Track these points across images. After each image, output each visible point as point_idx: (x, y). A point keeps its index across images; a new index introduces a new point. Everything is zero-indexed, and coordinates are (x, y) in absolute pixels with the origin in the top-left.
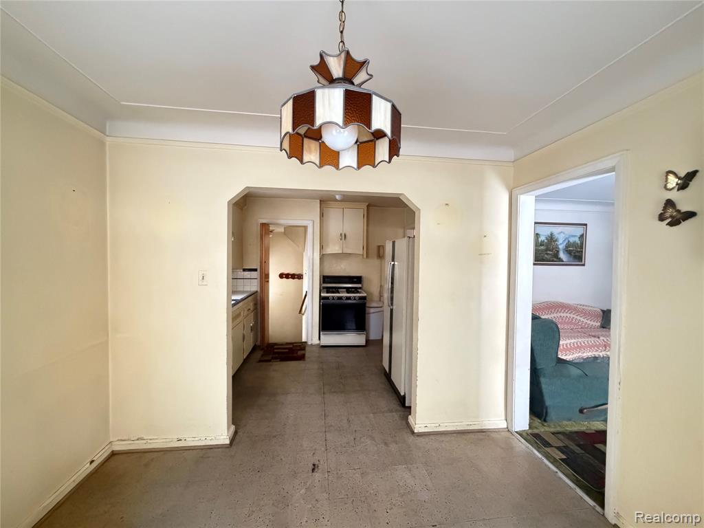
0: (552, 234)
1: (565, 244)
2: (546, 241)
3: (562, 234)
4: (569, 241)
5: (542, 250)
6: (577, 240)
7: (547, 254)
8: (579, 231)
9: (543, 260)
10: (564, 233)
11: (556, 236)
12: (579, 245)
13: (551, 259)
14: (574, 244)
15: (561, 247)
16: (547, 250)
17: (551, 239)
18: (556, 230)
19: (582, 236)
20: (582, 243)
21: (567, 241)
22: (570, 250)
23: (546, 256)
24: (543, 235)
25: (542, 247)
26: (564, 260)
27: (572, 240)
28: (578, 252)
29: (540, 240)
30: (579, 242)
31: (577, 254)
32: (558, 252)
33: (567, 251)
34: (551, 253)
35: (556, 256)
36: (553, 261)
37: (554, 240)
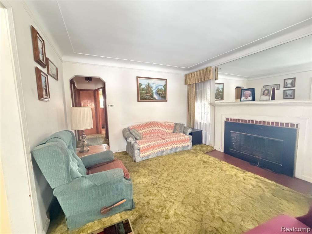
0: (149, 84)
1: (156, 89)
2: (145, 88)
3: (154, 84)
4: (158, 88)
5: (144, 93)
6: (162, 88)
7: (147, 95)
8: (163, 83)
9: (144, 99)
10: (155, 84)
11: (151, 85)
12: (164, 90)
13: (149, 98)
14: (161, 90)
15: (154, 91)
16: (146, 93)
17: (148, 86)
18: (151, 82)
19: (165, 85)
20: (165, 89)
21: (157, 88)
22: (159, 93)
23: (146, 96)
24: (144, 85)
25: (144, 92)
26: (157, 99)
27: (160, 87)
28: (163, 94)
29: (142, 87)
30: (164, 89)
31: (163, 96)
32: (153, 94)
33: (158, 93)
34: (149, 94)
35: (152, 96)
36: (150, 99)
37: (150, 87)
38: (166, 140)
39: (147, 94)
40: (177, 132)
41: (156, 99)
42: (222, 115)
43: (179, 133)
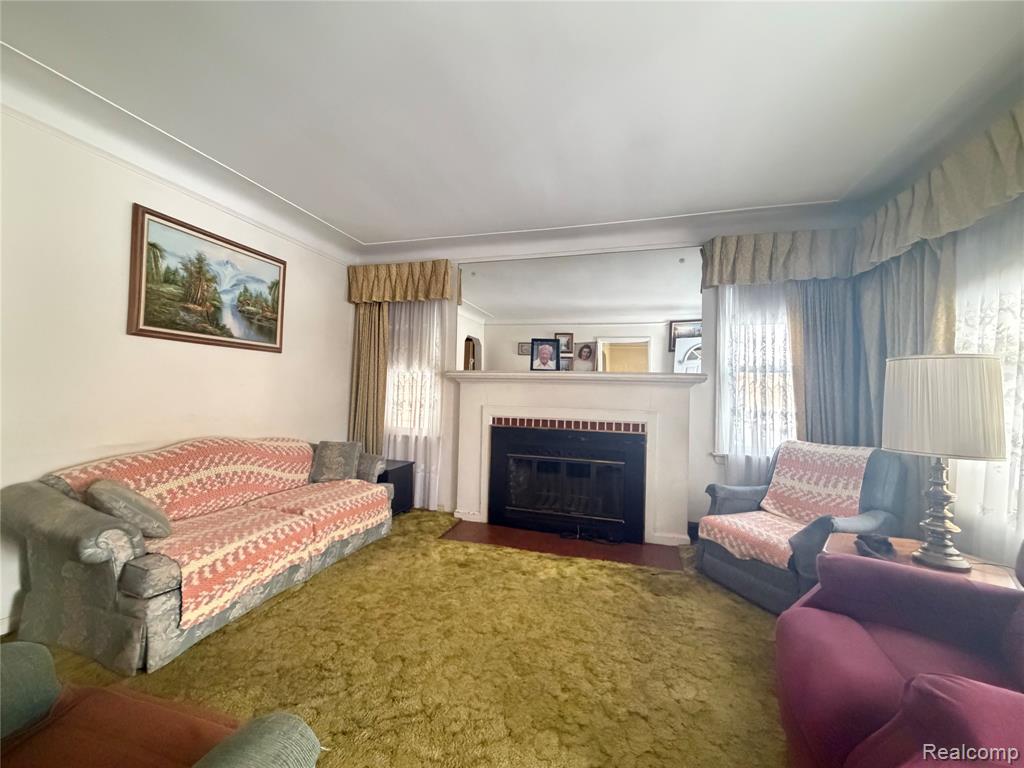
0: (200, 260)
1: (237, 293)
2: (182, 273)
3: (229, 267)
4: (246, 290)
5: (172, 298)
6: (265, 291)
7: (188, 310)
8: (270, 273)
9: (173, 325)
10: (233, 266)
11: (214, 268)
12: (270, 303)
13: (199, 326)
14: (257, 299)
15: (226, 299)
16: (186, 298)
17: (199, 270)
18: (215, 254)
19: (275, 285)
20: (275, 301)
21: (241, 289)
22: (252, 313)
23: (182, 314)
24: (173, 255)
25: (171, 289)
27: (253, 288)
28: (268, 319)
29: (163, 265)
30: (270, 298)
32: (218, 309)
33: (242, 310)
34: (200, 308)
35: (213, 318)
36: (203, 332)
37: (208, 276)
38: (306, 513)
39: (191, 306)
40: (331, 476)
41: (232, 336)
42: (482, 407)
43: (343, 479)
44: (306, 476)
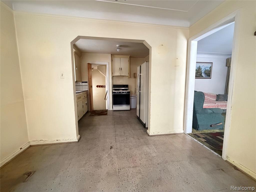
2: (197, 69)
3: (203, 67)
6: (209, 69)
8: (209, 65)
11: (201, 67)
13: (199, 76)
14: (207, 71)
15: (203, 71)
18: (201, 65)
19: (211, 67)
20: (210, 70)
21: (205, 69)
27: (207, 69)
28: (209, 73)
30: (209, 70)
31: (208, 74)
32: (202, 73)
33: (205, 73)
35: (201, 75)
37: (200, 69)
38: (217, 104)
39: (198, 73)
41: (203, 77)
44: (215, 99)
